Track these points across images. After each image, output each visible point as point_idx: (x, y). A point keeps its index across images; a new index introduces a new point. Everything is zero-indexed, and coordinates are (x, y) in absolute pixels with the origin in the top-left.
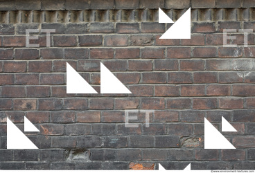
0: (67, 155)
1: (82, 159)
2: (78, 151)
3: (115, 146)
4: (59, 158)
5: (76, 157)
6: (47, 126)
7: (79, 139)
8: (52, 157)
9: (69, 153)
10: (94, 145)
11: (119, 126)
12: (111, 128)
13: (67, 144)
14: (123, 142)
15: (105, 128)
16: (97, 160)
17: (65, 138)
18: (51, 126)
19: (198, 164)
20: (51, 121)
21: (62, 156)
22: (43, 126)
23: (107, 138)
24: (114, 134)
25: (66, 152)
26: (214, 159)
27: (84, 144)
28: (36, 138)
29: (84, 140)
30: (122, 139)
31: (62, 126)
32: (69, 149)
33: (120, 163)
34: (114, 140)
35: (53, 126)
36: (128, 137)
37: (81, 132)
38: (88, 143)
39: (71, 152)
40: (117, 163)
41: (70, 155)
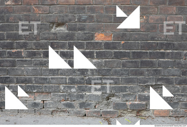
0: (52, 28)
1: (62, 30)
2: (59, 25)
3: (85, 21)
4: (46, 29)
5: (58, 29)
6: (37, 7)
7: (60, 16)
8: (41, 29)
9: (53, 26)
10: (70, 20)
11: (88, 7)
12: (82, 9)
13: (52, 20)
14: (91, 18)
15: (78, 9)
16: (72, 30)
17: (50, 16)
18: (40, 7)
19: (142, 34)
20: (40, 4)
21: (48, 28)
22: (35, 7)
23: (80, 16)
24: (84, 13)
25: (51, 25)
26: (154, 31)
27: (63, 19)
28: (30, 15)
29: (63, 17)
30: (90, 16)
31: (47, 7)
32: (53, 23)
33: (88, 33)
34: (84, 17)
35: (42, 7)
36: (94, 15)
37: (61, 12)
38: (66, 19)
39: (55, 25)
40: (86, 33)
41: (54, 27)
